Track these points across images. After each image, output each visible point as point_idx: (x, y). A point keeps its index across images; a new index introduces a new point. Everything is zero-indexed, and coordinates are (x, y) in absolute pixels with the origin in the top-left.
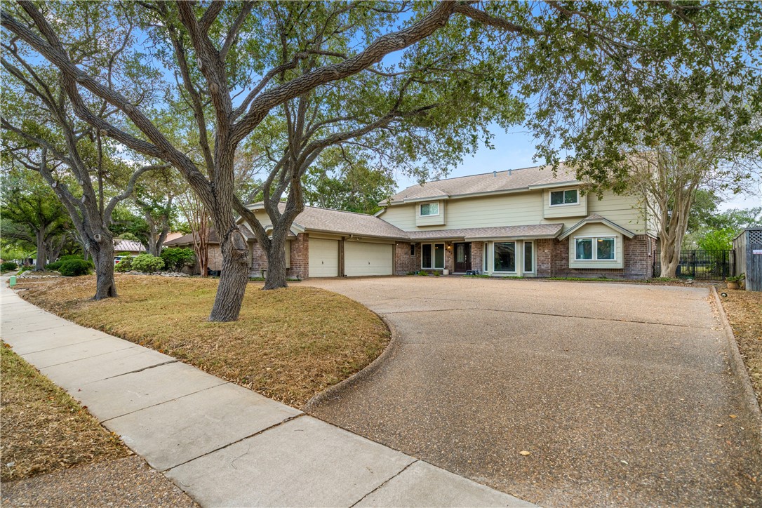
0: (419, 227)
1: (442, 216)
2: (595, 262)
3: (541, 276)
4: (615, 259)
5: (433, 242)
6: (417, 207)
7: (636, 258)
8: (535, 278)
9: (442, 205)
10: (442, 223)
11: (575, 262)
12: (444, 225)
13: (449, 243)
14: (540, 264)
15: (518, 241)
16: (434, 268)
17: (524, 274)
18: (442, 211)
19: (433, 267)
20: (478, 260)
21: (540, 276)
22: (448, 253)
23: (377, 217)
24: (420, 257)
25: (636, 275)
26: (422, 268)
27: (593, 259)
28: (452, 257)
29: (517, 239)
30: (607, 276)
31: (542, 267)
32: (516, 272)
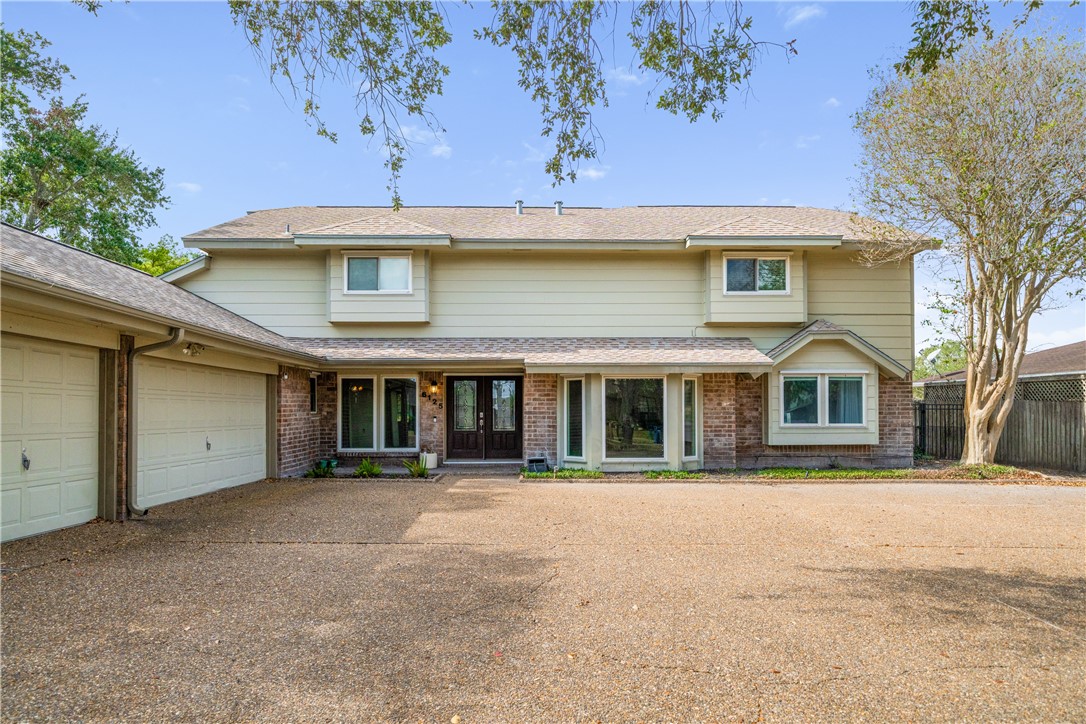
0: (336, 325)
1: (422, 295)
2: (823, 431)
3: (714, 467)
4: (864, 424)
5: (379, 373)
6: (333, 263)
7: (894, 421)
8: (699, 471)
9: (422, 263)
10: (422, 318)
11: (781, 430)
12: (425, 324)
13: (432, 378)
14: (711, 435)
15: (671, 376)
16: (383, 449)
17: (684, 463)
18: (422, 284)
19: (379, 445)
20: (542, 428)
21: (712, 466)
22: (429, 406)
23: (174, 283)
24: (333, 415)
25: (896, 457)
26: (340, 449)
27: (819, 424)
28: (442, 415)
29: (668, 371)
30: (840, 462)
31: (717, 445)
32: (666, 458)
